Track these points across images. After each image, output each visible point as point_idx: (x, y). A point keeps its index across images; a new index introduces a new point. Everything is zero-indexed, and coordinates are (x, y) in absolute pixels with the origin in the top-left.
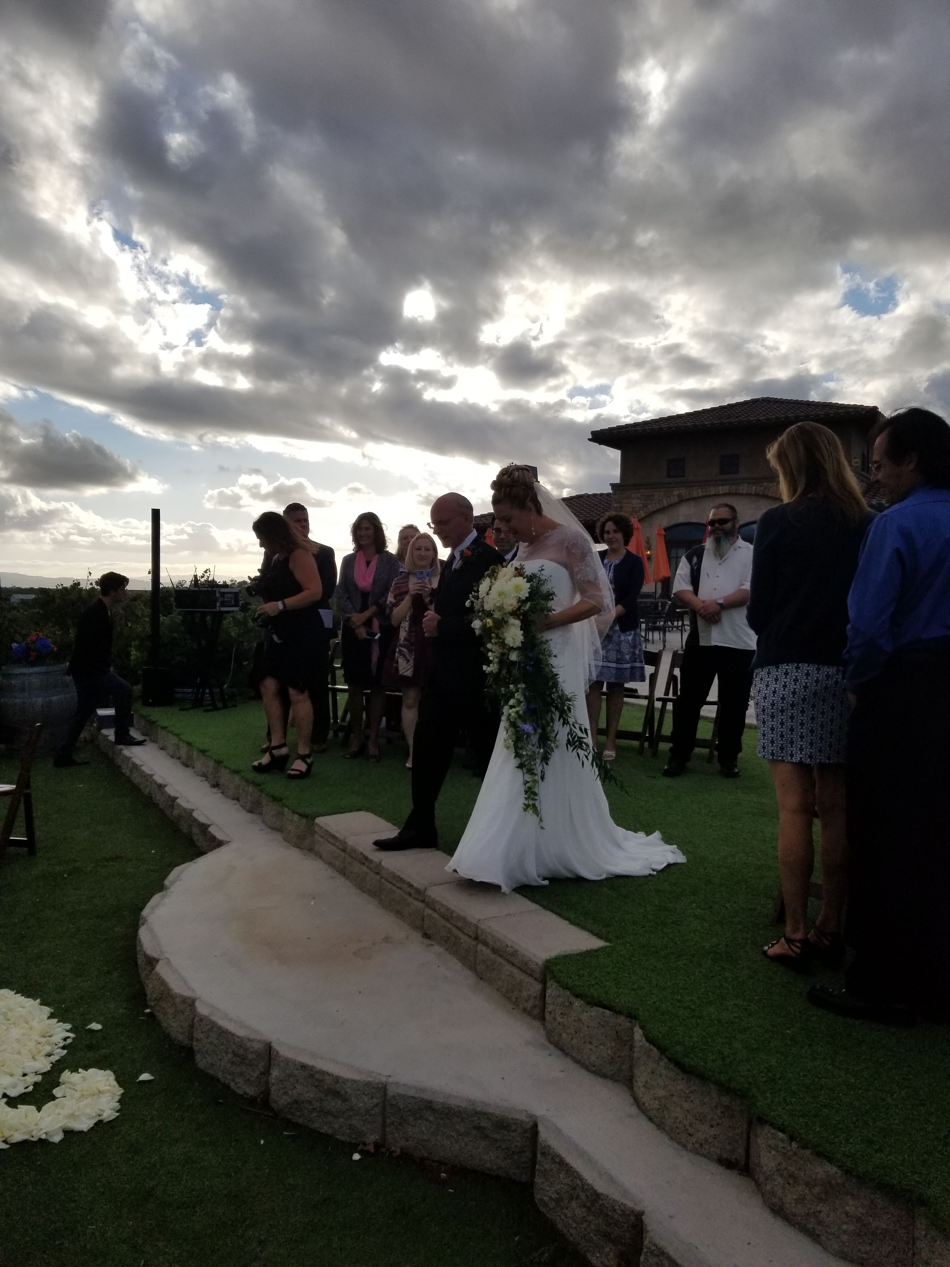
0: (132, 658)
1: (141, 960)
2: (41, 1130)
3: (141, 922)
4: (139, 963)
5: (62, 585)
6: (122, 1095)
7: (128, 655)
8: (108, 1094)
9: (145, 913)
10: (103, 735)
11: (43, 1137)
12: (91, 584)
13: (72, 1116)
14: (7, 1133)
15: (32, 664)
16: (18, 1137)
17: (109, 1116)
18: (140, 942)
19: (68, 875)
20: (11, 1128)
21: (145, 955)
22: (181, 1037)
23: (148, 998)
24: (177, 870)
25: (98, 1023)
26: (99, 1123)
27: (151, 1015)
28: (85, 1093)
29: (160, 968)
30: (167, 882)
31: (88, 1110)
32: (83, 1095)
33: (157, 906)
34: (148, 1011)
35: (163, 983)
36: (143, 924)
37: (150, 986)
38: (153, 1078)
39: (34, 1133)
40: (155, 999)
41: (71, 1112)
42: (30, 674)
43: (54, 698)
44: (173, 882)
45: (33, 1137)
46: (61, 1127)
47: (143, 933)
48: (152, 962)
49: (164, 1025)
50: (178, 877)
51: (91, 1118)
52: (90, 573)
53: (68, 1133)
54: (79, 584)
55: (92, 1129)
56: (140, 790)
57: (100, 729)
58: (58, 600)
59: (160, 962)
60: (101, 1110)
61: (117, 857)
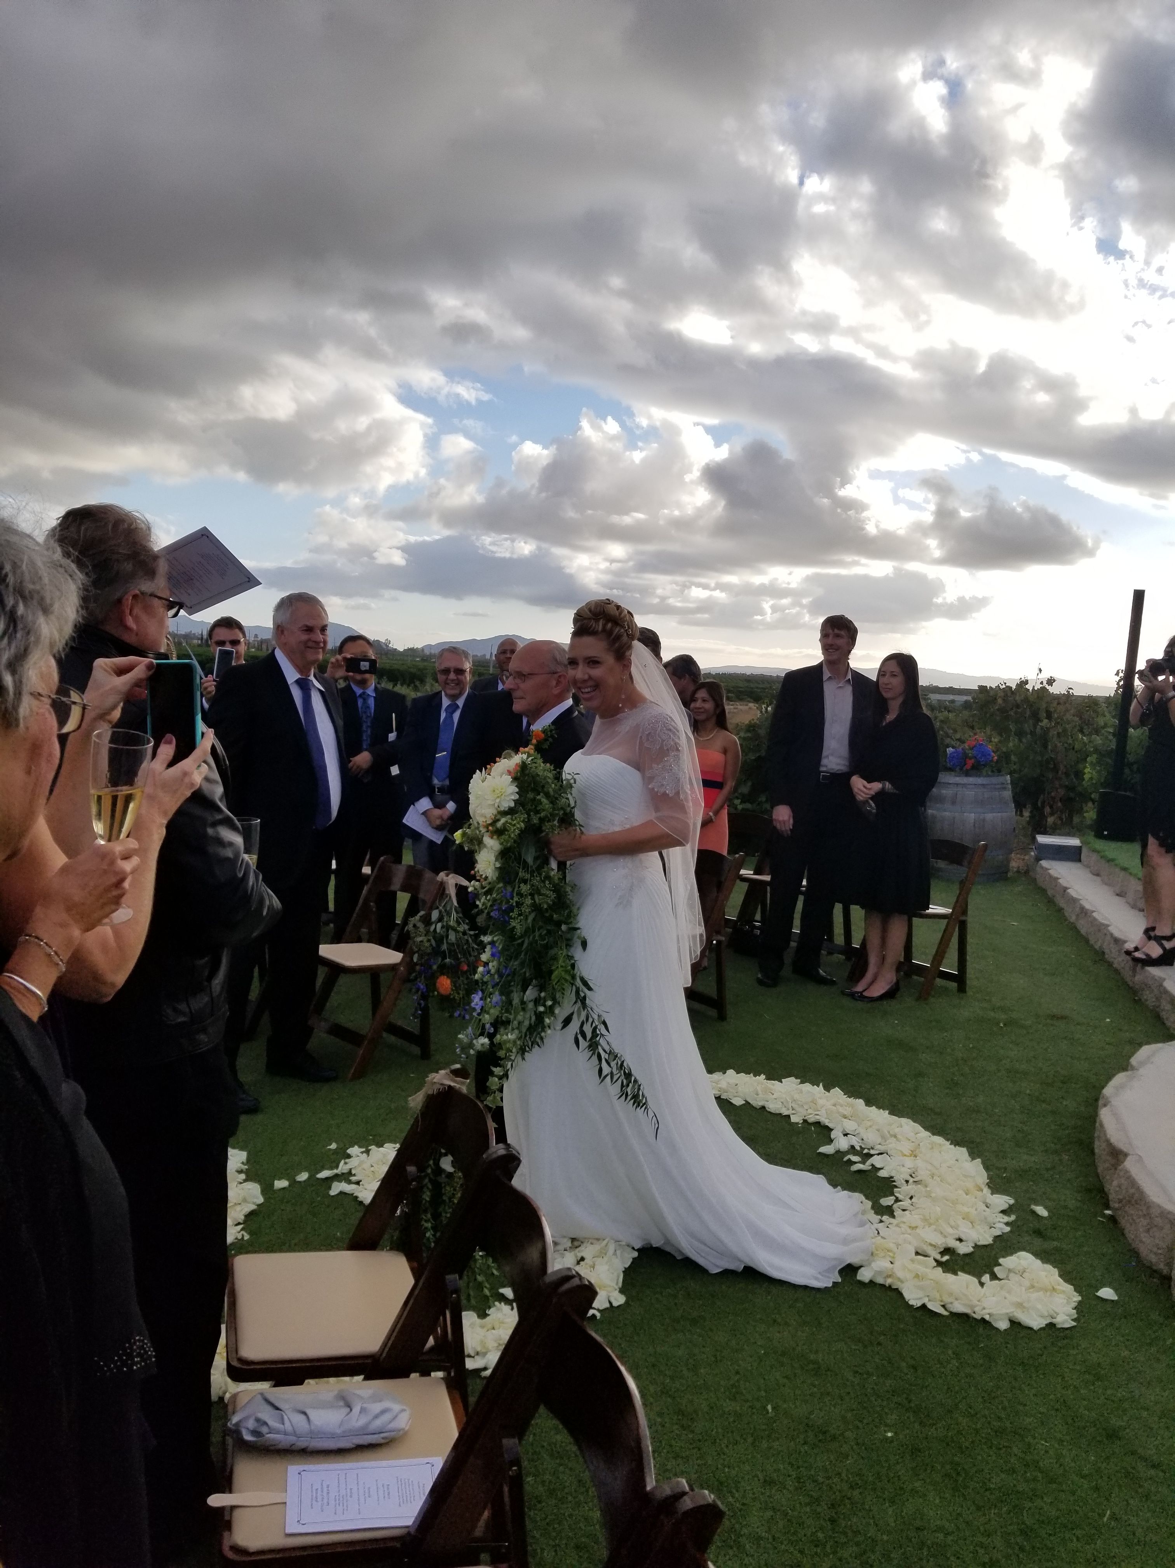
0: (1087, 777)
1: (1099, 1147)
2: (984, 1309)
3: (1101, 1102)
4: (1096, 1151)
5: (1005, 683)
6: (1080, 1303)
7: (1079, 775)
8: (1062, 1296)
9: (1108, 1091)
10: (1042, 867)
11: (987, 1317)
12: (1042, 683)
13: (1020, 1305)
14: (947, 1299)
15: (967, 774)
16: (959, 1307)
17: (1063, 1323)
18: (1102, 1125)
20: (951, 1294)
21: (1108, 1141)
22: (1153, 1259)
23: (1111, 1197)
24: (1145, 1051)
25: (1046, 1208)
26: (1051, 1325)
27: (1113, 1219)
28: (1036, 1284)
29: (1129, 1164)
30: (1134, 1061)
31: (1039, 1306)
32: (1033, 1287)
33: (1121, 1087)
34: (1108, 1212)
35: (1133, 1183)
36: (1105, 1105)
37: (1115, 1183)
38: (1116, 1298)
39: (976, 1309)
40: (1120, 1201)
41: (1019, 1300)
42: (964, 785)
43: (989, 816)
44: (1142, 1064)
45: (974, 1313)
46: (1007, 1314)
47: (1105, 1115)
48: (1117, 1155)
49: (1130, 1236)
50: (1147, 1060)
51: (1042, 1317)
52: (1040, 670)
53: (1015, 1324)
54: (1026, 682)
55: (1041, 1329)
56: (1087, 941)
57: (1038, 859)
58: (1000, 701)
59: (1129, 1158)
60: (1056, 1313)
61: (1063, 1018)
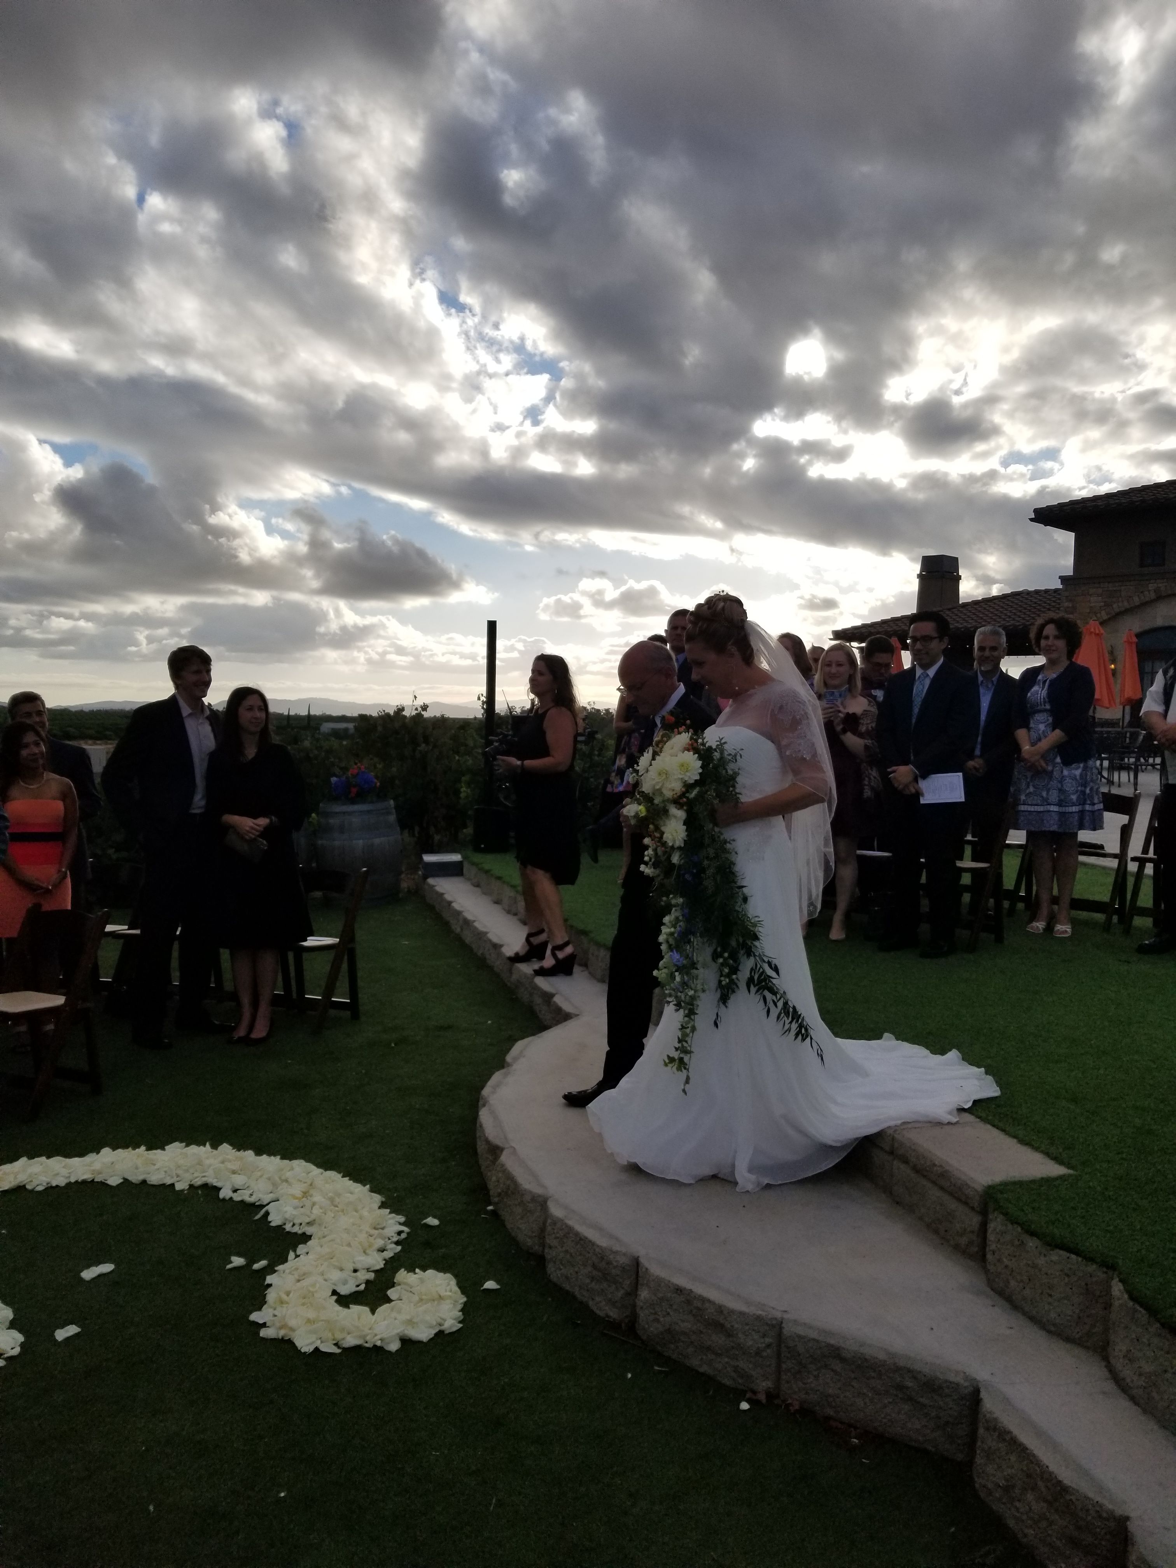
0: (462, 795)
1: (481, 1147)
2: (376, 1335)
3: (481, 1103)
4: (479, 1150)
5: (384, 711)
6: (465, 1304)
7: (457, 792)
8: (448, 1301)
9: (486, 1092)
10: (429, 885)
11: (379, 1343)
12: (416, 709)
13: (410, 1322)
14: (339, 1336)
15: (353, 802)
16: (351, 1341)
17: (451, 1327)
18: (481, 1126)
19: (395, 1045)
20: (342, 1330)
21: (487, 1141)
22: (529, 1242)
23: (491, 1193)
24: (519, 1046)
25: (435, 1217)
26: (440, 1334)
27: (494, 1213)
28: (424, 1297)
29: (504, 1158)
30: (509, 1058)
31: (428, 1318)
32: (421, 1300)
33: (498, 1085)
34: (490, 1208)
35: (510, 1177)
36: (484, 1105)
37: (494, 1178)
38: (498, 1287)
39: (368, 1338)
40: (499, 1195)
41: (408, 1317)
42: (350, 813)
43: (377, 841)
44: (516, 1059)
45: (367, 1342)
46: (398, 1334)
47: (484, 1116)
48: (495, 1151)
49: (509, 1226)
50: (521, 1054)
51: (431, 1327)
52: (415, 697)
53: (406, 1341)
54: (403, 709)
55: (431, 1339)
56: (471, 950)
57: (425, 877)
58: (380, 728)
59: (504, 1153)
60: (441, 1318)
61: (449, 1027)
